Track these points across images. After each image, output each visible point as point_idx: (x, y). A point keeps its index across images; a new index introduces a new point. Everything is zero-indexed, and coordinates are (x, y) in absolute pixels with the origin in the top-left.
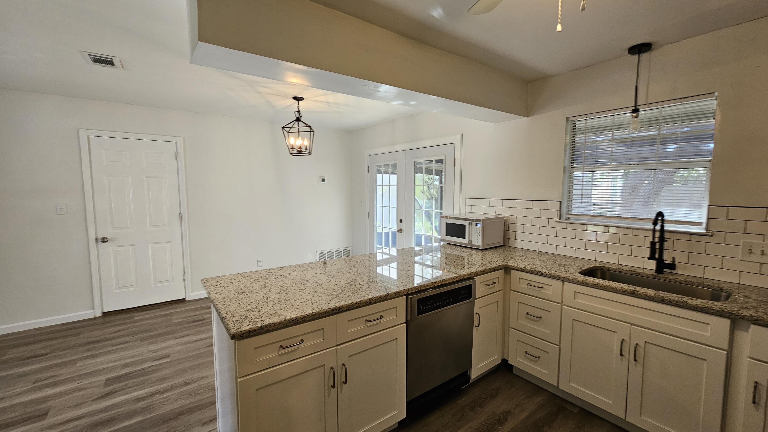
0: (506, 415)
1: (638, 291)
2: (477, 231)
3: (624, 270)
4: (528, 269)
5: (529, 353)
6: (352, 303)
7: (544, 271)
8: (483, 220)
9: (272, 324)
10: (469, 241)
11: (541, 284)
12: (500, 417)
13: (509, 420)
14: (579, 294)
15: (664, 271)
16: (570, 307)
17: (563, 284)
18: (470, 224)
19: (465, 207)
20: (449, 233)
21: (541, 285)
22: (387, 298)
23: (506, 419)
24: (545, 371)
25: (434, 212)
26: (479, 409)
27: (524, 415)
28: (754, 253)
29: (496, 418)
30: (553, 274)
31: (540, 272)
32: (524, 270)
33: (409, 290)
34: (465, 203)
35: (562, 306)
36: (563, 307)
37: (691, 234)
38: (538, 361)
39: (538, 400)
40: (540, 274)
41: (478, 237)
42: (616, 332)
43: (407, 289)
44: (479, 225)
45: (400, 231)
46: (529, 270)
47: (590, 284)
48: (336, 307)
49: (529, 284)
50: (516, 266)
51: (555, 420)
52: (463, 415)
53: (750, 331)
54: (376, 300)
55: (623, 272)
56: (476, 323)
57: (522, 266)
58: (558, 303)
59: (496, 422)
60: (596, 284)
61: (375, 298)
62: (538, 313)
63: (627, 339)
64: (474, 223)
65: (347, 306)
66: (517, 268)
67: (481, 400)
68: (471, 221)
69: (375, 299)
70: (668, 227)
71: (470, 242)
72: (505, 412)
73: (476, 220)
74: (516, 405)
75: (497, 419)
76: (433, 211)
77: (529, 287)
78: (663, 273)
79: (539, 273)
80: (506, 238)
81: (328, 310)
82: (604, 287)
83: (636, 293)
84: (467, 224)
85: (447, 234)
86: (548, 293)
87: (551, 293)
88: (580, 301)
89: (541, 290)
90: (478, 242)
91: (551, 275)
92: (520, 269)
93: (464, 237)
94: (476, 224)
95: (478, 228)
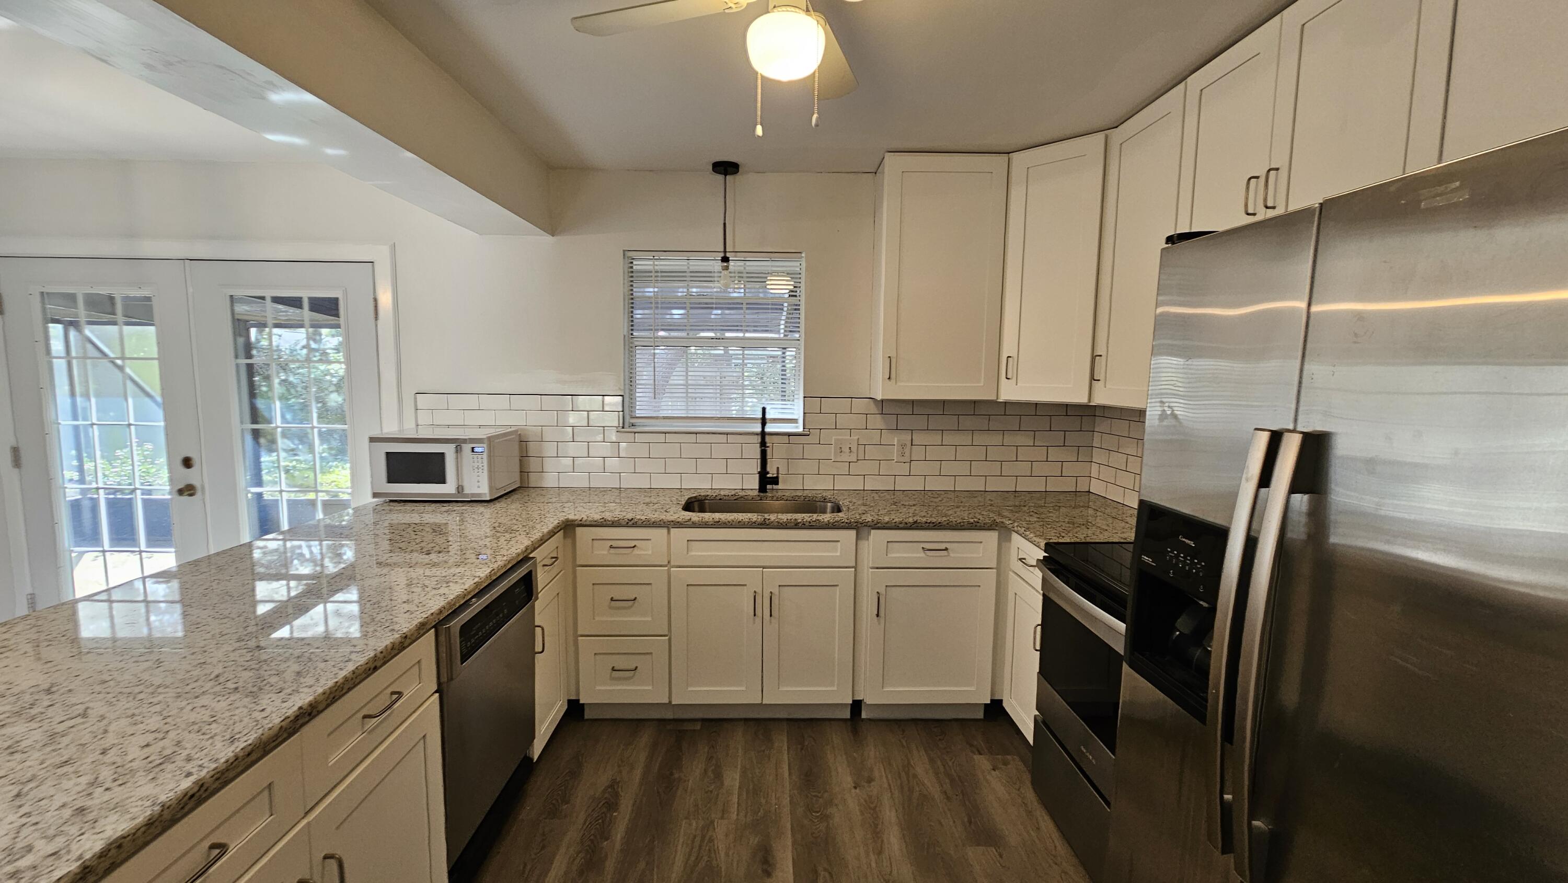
0: (614, 787)
1: (769, 519)
2: (476, 465)
3: (725, 496)
4: (609, 519)
5: (618, 668)
6: (337, 682)
7: (638, 517)
8: (489, 438)
9: (125, 838)
10: (458, 488)
11: (630, 542)
12: (606, 798)
13: (622, 794)
14: (693, 542)
15: (768, 488)
16: (680, 567)
17: (669, 532)
18: (458, 450)
19: (416, 413)
20: (393, 477)
21: (632, 544)
22: (405, 645)
23: (617, 795)
24: (646, 688)
25: (316, 430)
26: (565, 807)
27: (638, 773)
28: (844, 452)
29: (602, 803)
30: (653, 520)
31: (631, 520)
32: (603, 524)
33: (440, 612)
34: (416, 405)
35: (669, 571)
36: (672, 569)
37: (789, 435)
38: (634, 675)
39: (645, 738)
40: (632, 524)
41: (478, 476)
42: (745, 585)
43: (437, 612)
44: (480, 450)
45: (188, 490)
46: (611, 521)
47: (711, 523)
48: (300, 708)
49: (611, 547)
50: (585, 518)
51: (680, 754)
52: (543, 834)
53: (871, 538)
54: (385, 657)
55: (725, 498)
56: (538, 648)
57: (597, 517)
58: (661, 566)
59: (604, 810)
60: (718, 520)
61: (382, 652)
62: (629, 592)
63: (759, 591)
64: (467, 448)
65: (326, 695)
66: (588, 523)
67: (560, 790)
68: (458, 443)
69: (382, 655)
70: (770, 428)
71: (460, 489)
72: (609, 787)
73: (472, 441)
74: (619, 766)
75: (604, 804)
76: (313, 428)
77: (612, 551)
78: (767, 492)
79: (630, 523)
80: (524, 472)
81: (283, 723)
82: (728, 523)
83: (767, 522)
84: (449, 450)
85: (391, 480)
86: (646, 554)
87: (650, 552)
88: (697, 554)
89: (633, 551)
90: (479, 487)
91: (651, 522)
92: (595, 523)
93: (443, 481)
94: (472, 450)
95: (480, 457)
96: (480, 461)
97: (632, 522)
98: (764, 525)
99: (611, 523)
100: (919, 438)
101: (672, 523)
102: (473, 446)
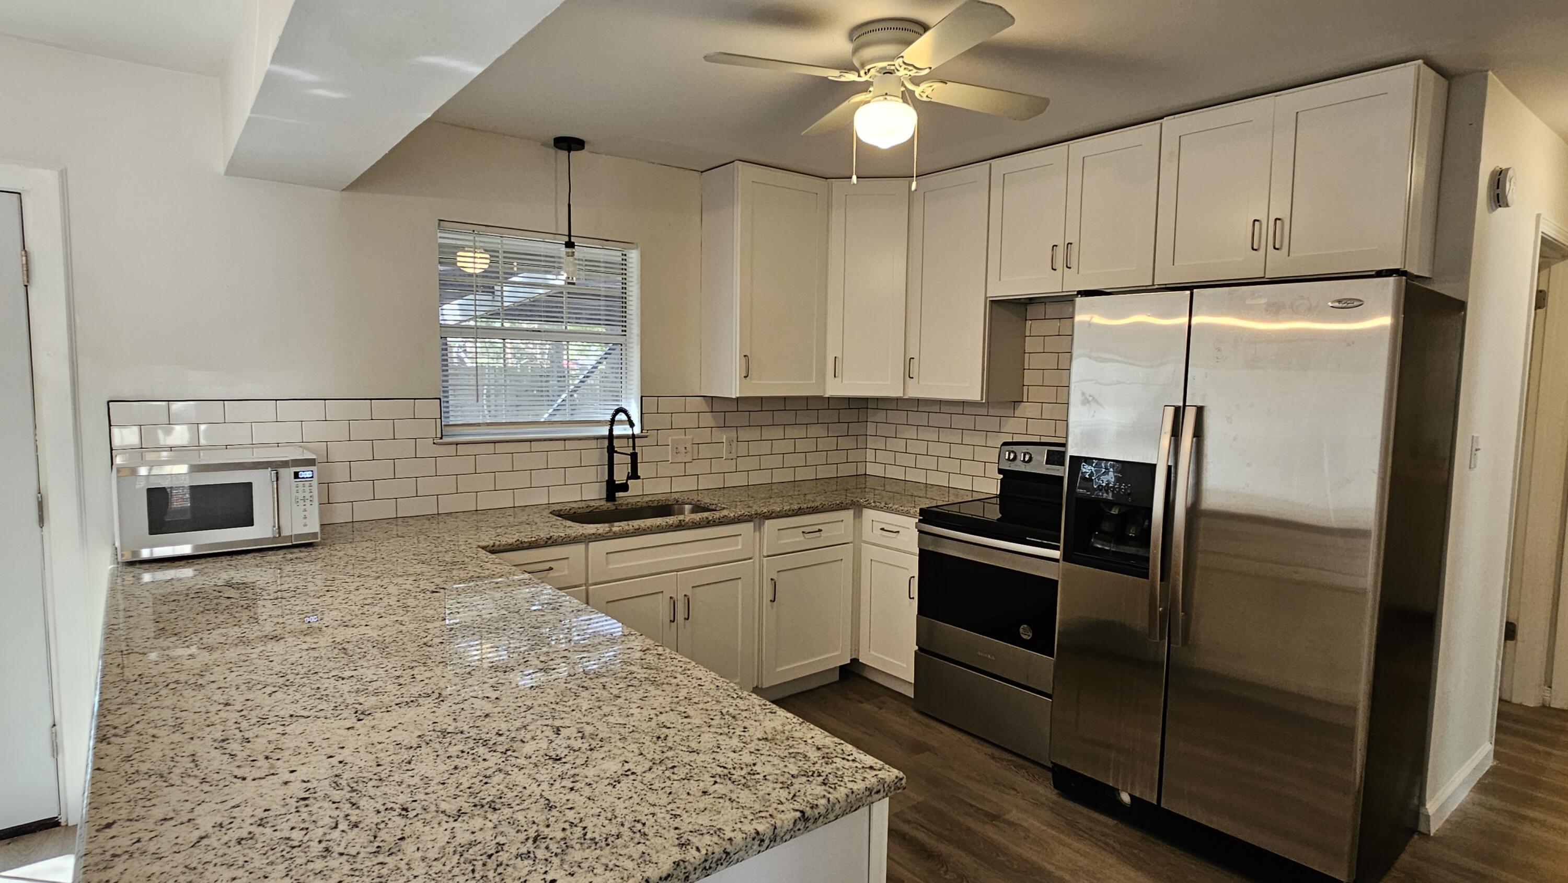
1: (682, 521)
2: (301, 496)
4: (525, 541)
7: (556, 535)
10: (272, 530)
11: (545, 563)
14: (613, 554)
16: (599, 583)
17: (587, 548)
18: (274, 477)
19: (110, 431)
20: (162, 524)
21: (547, 566)
28: (680, 453)
31: (550, 539)
32: (516, 547)
34: (109, 419)
35: (587, 588)
36: (591, 587)
37: (630, 437)
40: (551, 542)
41: (305, 510)
42: (662, 592)
44: (307, 474)
46: (528, 542)
47: (631, 532)
50: (497, 543)
57: (508, 540)
60: (638, 527)
63: (674, 596)
64: (288, 473)
68: (274, 468)
71: (275, 532)
73: (297, 463)
78: (616, 500)
82: (647, 529)
83: (683, 523)
84: (261, 482)
85: (156, 531)
86: (562, 576)
87: (566, 572)
88: (615, 566)
89: (548, 574)
90: (305, 525)
91: (572, 538)
92: (509, 547)
93: (248, 521)
94: (296, 475)
95: (307, 484)
96: (307, 489)
97: (552, 540)
98: (681, 527)
99: (528, 544)
100: (744, 434)
101: (593, 537)
102: (297, 469)
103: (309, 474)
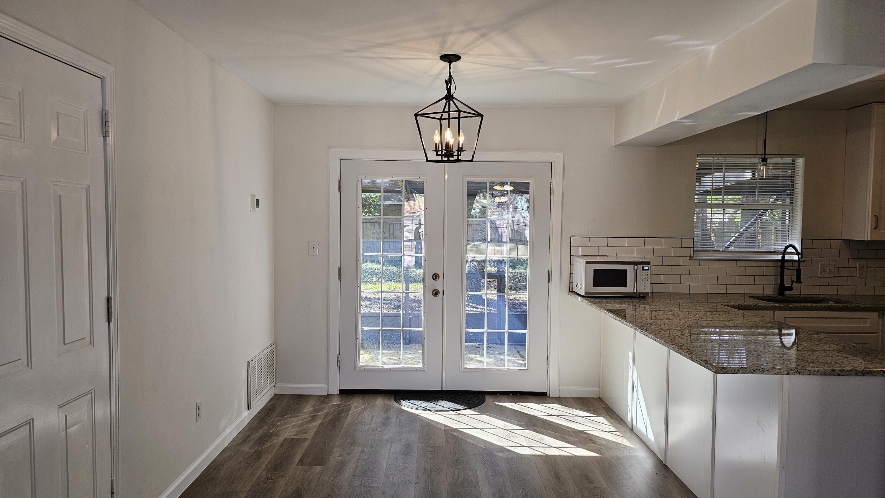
2: (644, 277)
10: (633, 290)
18: (635, 268)
19: (570, 249)
20: (597, 283)
28: (826, 272)
34: (570, 244)
41: (645, 283)
64: (640, 267)
68: (635, 265)
73: (643, 263)
83: (831, 307)
84: (629, 268)
85: (595, 285)
90: (645, 289)
91: (767, 307)
93: (625, 285)
94: (643, 268)
95: (646, 272)
96: (646, 274)
98: (829, 309)
100: (872, 264)
101: (778, 308)
102: (643, 266)
103: (647, 268)
